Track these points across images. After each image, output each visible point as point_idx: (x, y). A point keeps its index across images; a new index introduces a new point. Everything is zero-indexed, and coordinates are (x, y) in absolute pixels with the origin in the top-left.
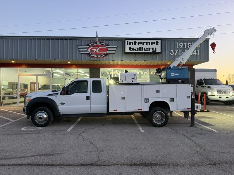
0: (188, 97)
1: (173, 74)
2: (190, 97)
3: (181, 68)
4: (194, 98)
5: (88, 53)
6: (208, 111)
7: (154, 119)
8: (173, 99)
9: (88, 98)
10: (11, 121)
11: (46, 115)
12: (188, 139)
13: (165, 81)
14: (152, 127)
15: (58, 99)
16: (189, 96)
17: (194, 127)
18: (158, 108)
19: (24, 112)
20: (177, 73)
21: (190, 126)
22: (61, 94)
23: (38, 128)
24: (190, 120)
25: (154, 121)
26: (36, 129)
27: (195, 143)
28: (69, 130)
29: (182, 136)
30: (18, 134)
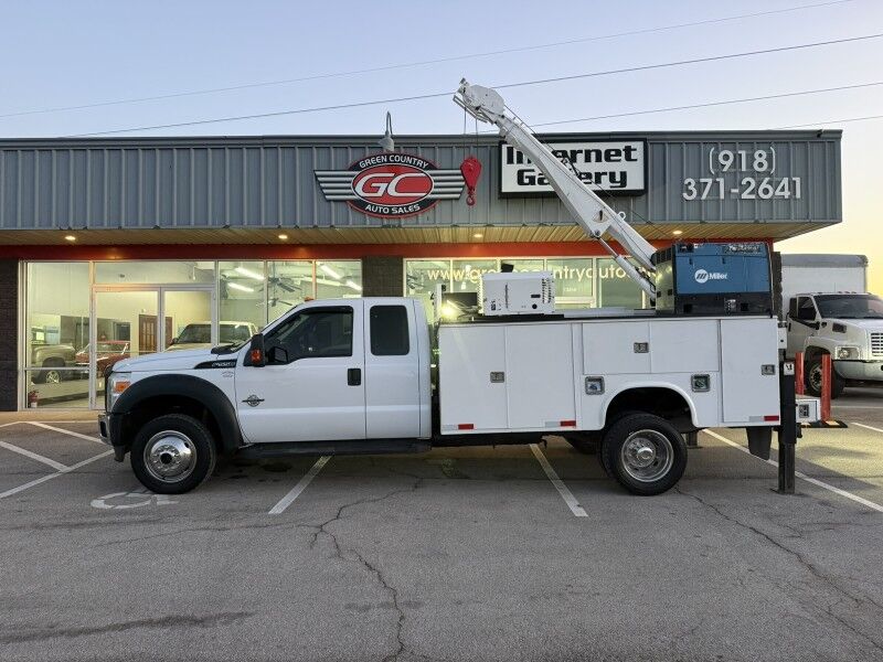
0: (767, 369)
1: (701, 276)
2: (777, 369)
3: (734, 249)
4: (792, 372)
5: (356, 197)
6: (842, 425)
7: (626, 460)
8: (706, 378)
9: (354, 377)
10: (56, 471)
11: (187, 446)
12: (778, 551)
13: (671, 306)
14: (618, 497)
15: (236, 383)
16: (773, 366)
17: (793, 493)
18: (642, 415)
19: (104, 434)
20: (722, 272)
21: (777, 489)
22: (247, 363)
23: (155, 500)
24: (777, 465)
25: (627, 469)
26: (148, 503)
27: (811, 567)
28: (277, 509)
29: (749, 535)
30: (77, 526)
